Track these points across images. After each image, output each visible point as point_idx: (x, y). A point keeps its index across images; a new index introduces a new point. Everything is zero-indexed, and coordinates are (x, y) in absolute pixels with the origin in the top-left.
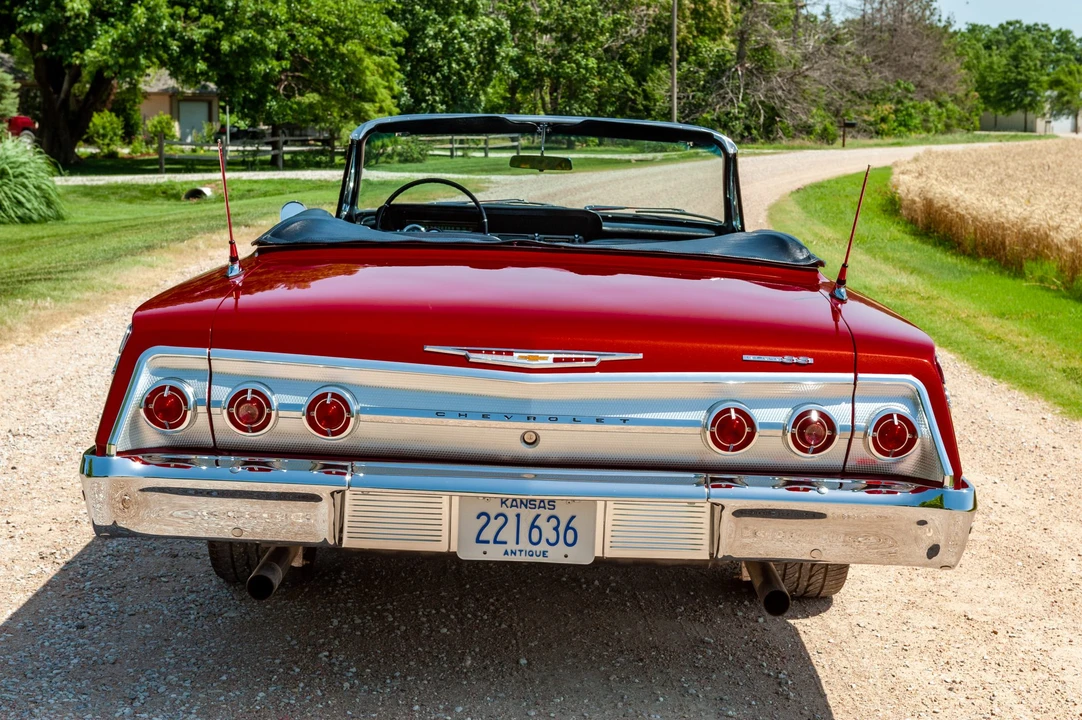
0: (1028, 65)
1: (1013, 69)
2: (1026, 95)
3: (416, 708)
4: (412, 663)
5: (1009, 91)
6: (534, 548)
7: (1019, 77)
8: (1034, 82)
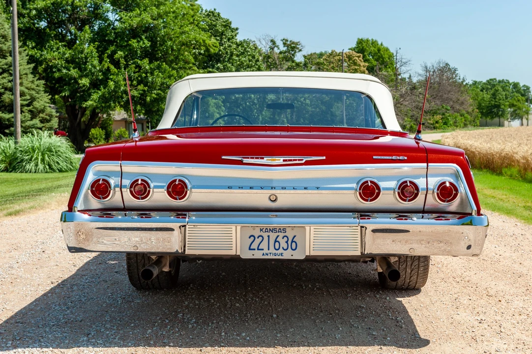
0: (500, 98)
1: (493, 100)
2: (499, 111)
3: (223, 334)
4: (222, 317)
5: (492, 109)
6: (277, 252)
7: (496, 103)
8: (503, 105)
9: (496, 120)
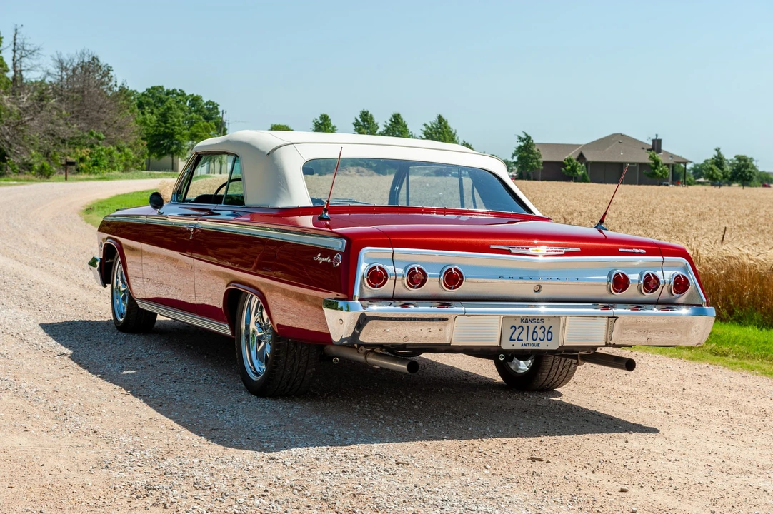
0: (174, 121)
1: (162, 124)
2: (173, 144)
5: (160, 141)
6: (534, 342)
7: (167, 131)
8: (178, 134)
9: (167, 159)
